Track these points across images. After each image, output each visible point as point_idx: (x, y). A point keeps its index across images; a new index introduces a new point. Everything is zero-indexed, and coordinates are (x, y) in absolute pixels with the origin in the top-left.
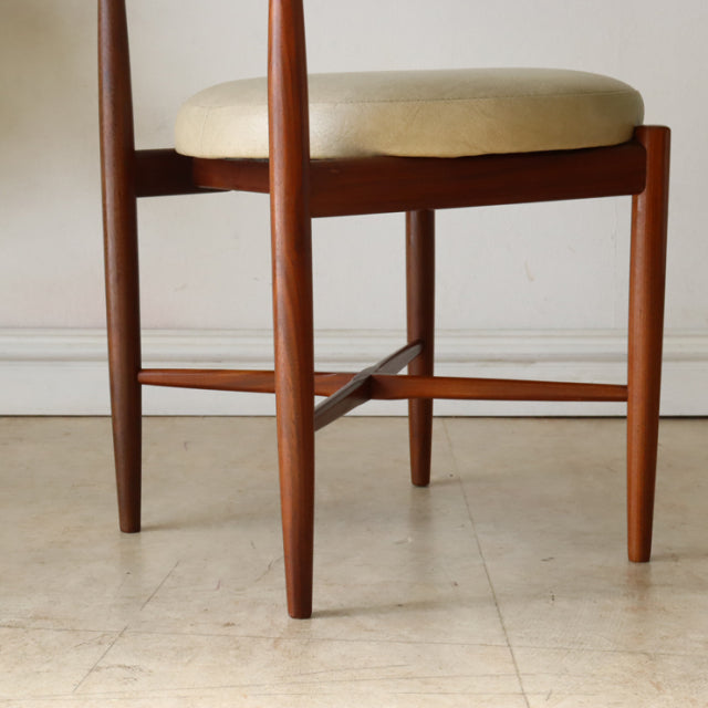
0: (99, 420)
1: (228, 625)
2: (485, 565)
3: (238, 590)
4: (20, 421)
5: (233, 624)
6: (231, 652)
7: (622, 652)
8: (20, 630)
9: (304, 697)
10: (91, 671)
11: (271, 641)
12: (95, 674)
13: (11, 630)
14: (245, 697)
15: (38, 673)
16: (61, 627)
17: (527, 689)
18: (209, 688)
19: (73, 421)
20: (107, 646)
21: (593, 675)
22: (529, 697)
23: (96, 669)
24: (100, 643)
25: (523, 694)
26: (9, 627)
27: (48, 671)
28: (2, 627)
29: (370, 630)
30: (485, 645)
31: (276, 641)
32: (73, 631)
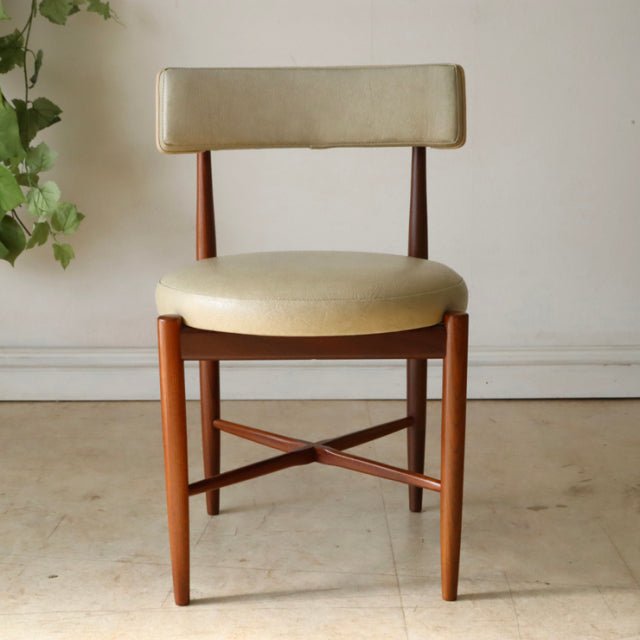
1: (242, 560)
3: (248, 535)
5: (245, 561)
8: (129, 564)
9: (285, 611)
11: (267, 572)
13: (124, 564)
15: (141, 593)
17: (404, 604)
22: (405, 609)
25: (402, 608)
26: (123, 561)
27: (147, 592)
28: (119, 561)
29: (321, 564)
30: (383, 574)
31: (269, 572)
32: (158, 565)
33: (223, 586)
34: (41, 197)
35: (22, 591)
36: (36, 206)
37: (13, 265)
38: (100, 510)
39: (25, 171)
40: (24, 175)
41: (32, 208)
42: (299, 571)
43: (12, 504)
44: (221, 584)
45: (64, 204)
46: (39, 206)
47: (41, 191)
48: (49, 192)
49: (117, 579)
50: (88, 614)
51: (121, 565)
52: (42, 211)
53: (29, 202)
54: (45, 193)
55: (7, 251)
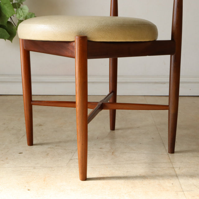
0: (66, 96)
1: (101, 148)
2: (159, 133)
3: (102, 139)
4: (49, 96)
5: (102, 148)
6: (103, 156)
7: (195, 156)
8: (53, 149)
9: (121, 168)
10: (70, 160)
11: (112, 153)
12: (71, 161)
13: (51, 149)
14: (107, 167)
15: (58, 160)
16: (62, 148)
17: (174, 166)
18: (98, 165)
19: (61, 96)
20: (73, 153)
21: (189, 163)
22: (175, 168)
23: (71, 159)
24: (72, 153)
25: (173, 168)
26: (50, 148)
27: (60, 160)
28: (49, 148)
29: (134, 150)
30: (162, 154)
31: (113, 153)
32: (65, 149)
33: (93, 158)
34: (21, 11)
35: (7, 159)
36: (19, 14)
37: (12, 42)
38: (42, 130)
39: (15, 2)
40: (15, 3)
41: (18, 15)
42: (125, 153)
43: (7, 127)
44: (92, 157)
45: (30, 13)
46: (21, 14)
47: (21, 9)
48: (25, 10)
49: (48, 154)
50: (35, 168)
51: (49, 149)
52: (21, 16)
53: (17, 13)
54: (23, 10)
55: (9, 36)
